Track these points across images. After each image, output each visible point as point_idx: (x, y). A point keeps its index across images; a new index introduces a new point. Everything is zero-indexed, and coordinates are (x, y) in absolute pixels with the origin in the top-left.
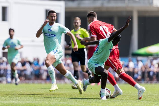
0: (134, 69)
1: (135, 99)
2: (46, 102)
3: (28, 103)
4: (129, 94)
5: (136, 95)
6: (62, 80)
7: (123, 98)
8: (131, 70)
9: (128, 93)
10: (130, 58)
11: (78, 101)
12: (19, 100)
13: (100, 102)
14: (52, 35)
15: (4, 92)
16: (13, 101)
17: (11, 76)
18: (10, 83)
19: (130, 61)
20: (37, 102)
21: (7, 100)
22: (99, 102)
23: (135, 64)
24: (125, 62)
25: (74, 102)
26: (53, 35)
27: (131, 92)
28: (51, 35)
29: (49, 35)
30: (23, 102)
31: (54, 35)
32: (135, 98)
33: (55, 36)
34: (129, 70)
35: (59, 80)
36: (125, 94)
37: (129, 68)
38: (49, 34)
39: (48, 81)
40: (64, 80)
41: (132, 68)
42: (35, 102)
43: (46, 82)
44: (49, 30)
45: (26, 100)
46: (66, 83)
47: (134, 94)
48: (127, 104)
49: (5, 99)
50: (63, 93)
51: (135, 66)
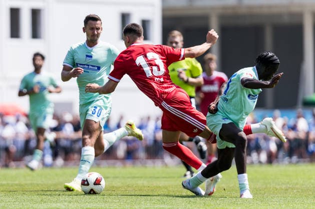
0: (308, 134)
1: (310, 195)
2: (127, 206)
3: (88, 207)
4: (298, 186)
5: (312, 186)
6: (158, 158)
7: (286, 193)
8: (302, 135)
9: (297, 184)
10: (300, 110)
11: (193, 203)
12: (70, 202)
13: (239, 203)
14: (93, 66)
15: (38, 185)
16: (59, 204)
17: (53, 152)
18: (51, 166)
19: (299, 117)
20: (106, 205)
21: (45, 202)
22: (237, 204)
23: (309, 124)
24: (290, 118)
25: (183, 204)
26: (95, 66)
27: (302, 182)
28: (90, 67)
29: (87, 67)
30: (79, 205)
31: (96, 68)
32: (311, 193)
33: (99, 68)
34: (298, 135)
35: (152, 160)
36: (290, 185)
37: (298, 131)
38: (87, 65)
39: (129, 162)
40: (162, 158)
41: (303, 130)
42: (103, 206)
43: (124, 165)
44: (87, 56)
45: (83, 200)
46: (166, 165)
47: (308, 186)
48: (295, 205)
49: (40, 199)
50: (160, 185)
51: (309, 127)
